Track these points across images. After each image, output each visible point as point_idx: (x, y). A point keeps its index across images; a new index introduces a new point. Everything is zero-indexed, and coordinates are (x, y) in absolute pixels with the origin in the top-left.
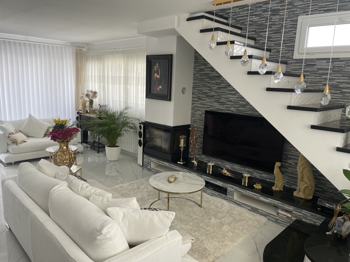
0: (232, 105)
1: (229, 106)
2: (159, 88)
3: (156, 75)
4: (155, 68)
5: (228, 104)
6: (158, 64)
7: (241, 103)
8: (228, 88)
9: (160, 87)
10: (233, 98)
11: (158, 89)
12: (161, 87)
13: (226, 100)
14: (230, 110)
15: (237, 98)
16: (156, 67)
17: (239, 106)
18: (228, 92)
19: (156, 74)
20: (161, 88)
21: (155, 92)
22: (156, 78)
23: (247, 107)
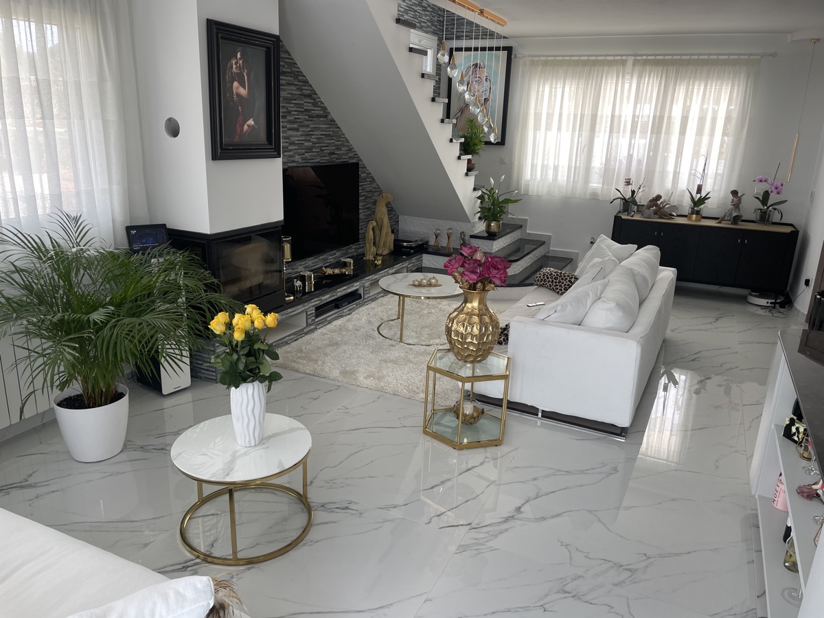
0: (296, 151)
1: (291, 153)
2: (248, 126)
3: (237, 88)
4: (234, 66)
5: (290, 151)
6: (241, 55)
7: (306, 144)
8: (289, 118)
9: (251, 122)
10: (297, 136)
11: (246, 127)
12: (253, 123)
13: (287, 142)
14: (293, 162)
15: (301, 135)
16: (236, 63)
17: (304, 151)
18: (289, 126)
19: (236, 84)
20: (253, 126)
21: (237, 137)
22: (238, 95)
23: (314, 150)
